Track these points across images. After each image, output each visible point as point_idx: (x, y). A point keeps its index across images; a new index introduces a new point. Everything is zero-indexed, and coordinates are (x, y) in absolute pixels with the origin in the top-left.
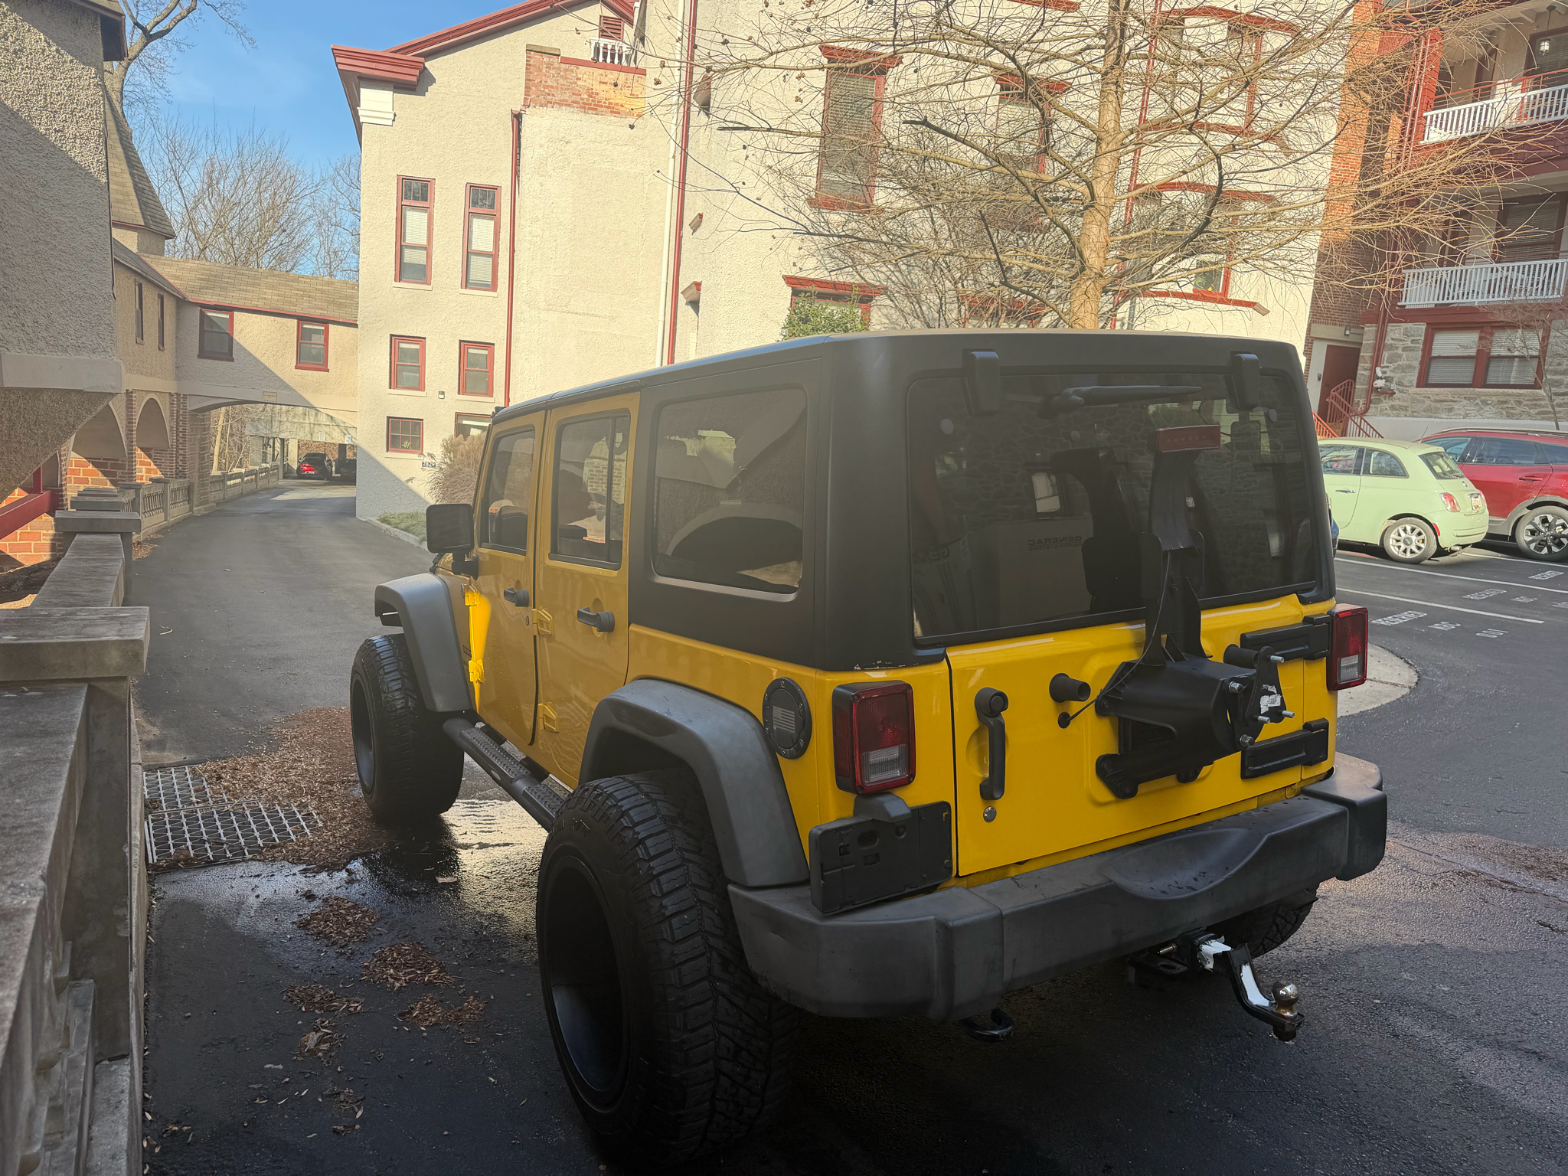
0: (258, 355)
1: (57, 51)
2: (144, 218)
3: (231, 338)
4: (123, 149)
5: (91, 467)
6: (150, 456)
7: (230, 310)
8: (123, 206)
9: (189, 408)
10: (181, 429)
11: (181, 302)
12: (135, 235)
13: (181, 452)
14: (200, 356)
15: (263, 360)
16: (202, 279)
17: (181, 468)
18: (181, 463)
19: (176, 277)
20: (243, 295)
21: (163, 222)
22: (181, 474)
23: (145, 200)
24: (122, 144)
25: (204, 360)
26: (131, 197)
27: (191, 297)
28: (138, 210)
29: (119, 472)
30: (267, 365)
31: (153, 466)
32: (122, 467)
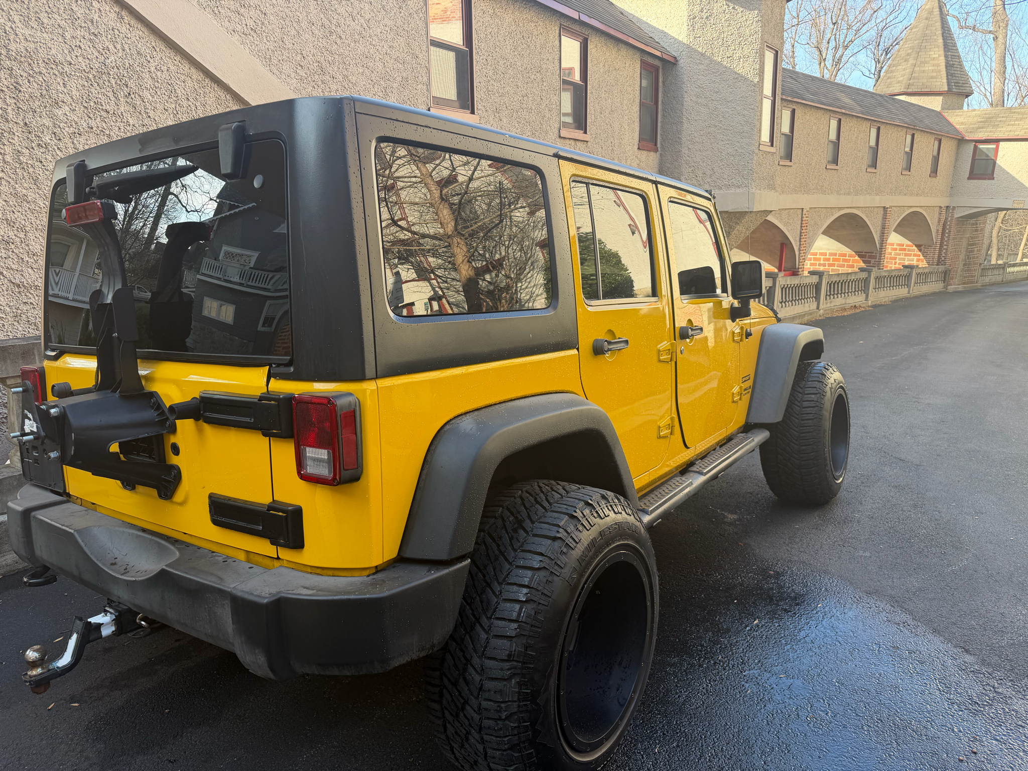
0: (1013, 173)
1: (733, 8)
2: (948, 85)
3: (995, 163)
4: (943, 39)
5: (857, 258)
6: (920, 250)
7: (997, 141)
8: (935, 80)
9: (956, 216)
10: (947, 231)
11: (961, 141)
12: (940, 98)
13: (945, 247)
14: (969, 178)
15: (1017, 176)
16: (981, 122)
17: (943, 258)
18: (943, 255)
19: (962, 123)
20: (1009, 128)
21: (964, 85)
22: (942, 262)
23: (953, 72)
24: (943, 36)
25: (972, 181)
26: (942, 73)
27: (968, 137)
28: (945, 81)
29: (872, 261)
30: (1020, 179)
31: (921, 257)
32: (875, 257)
